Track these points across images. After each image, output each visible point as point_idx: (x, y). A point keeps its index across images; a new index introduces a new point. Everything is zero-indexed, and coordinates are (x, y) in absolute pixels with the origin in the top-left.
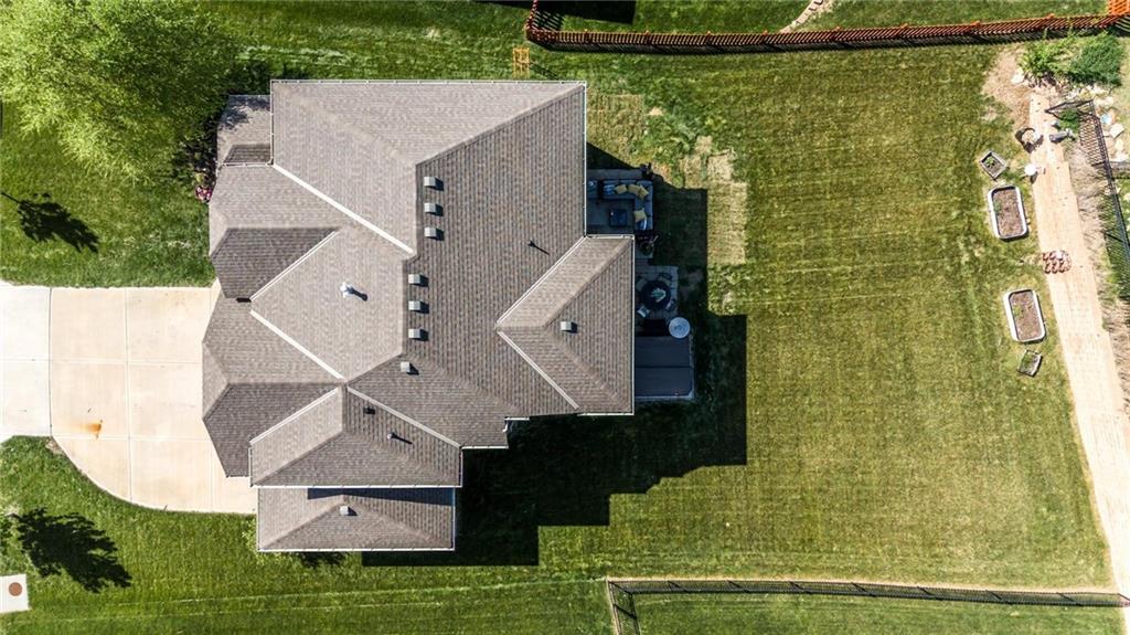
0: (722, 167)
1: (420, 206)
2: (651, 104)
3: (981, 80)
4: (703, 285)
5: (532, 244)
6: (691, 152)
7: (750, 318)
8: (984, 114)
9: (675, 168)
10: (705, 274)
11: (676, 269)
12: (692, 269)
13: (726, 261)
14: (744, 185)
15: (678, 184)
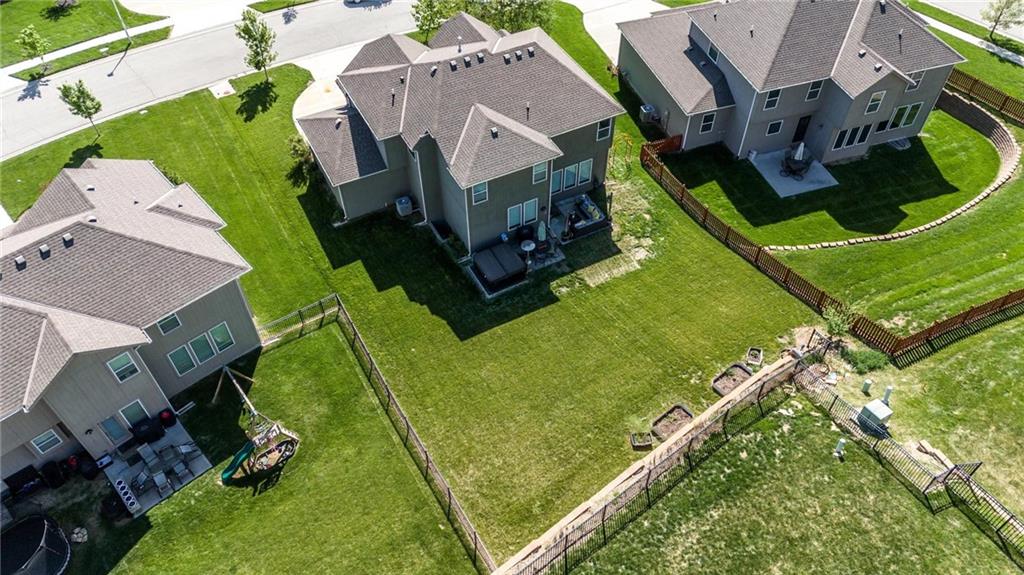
0: (642, 254)
1: (517, 49)
2: (649, 212)
3: (800, 325)
4: (564, 274)
5: (528, 109)
6: (638, 238)
7: (559, 303)
8: (781, 337)
9: (623, 234)
10: (572, 272)
11: (564, 257)
12: (569, 265)
13: (586, 279)
14: (639, 267)
15: (615, 239)
